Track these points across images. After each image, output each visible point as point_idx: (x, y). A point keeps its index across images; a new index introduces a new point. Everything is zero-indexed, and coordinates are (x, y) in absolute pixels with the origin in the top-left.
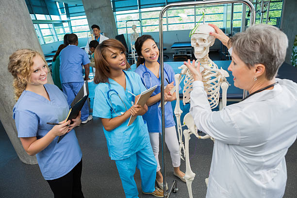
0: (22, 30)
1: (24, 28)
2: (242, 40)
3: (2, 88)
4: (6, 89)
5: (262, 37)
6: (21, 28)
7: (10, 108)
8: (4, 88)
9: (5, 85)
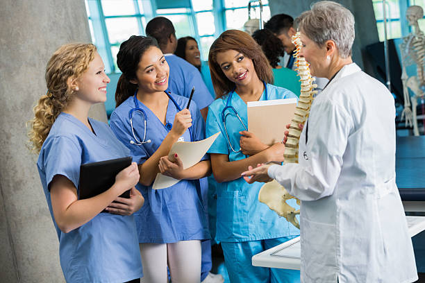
0: (63, 17)
1: (67, 13)
2: (308, 19)
3: (5, 139)
4: (13, 140)
5: (326, 13)
6: (60, 14)
7: (11, 185)
8: (8, 138)
9: (11, 131)
